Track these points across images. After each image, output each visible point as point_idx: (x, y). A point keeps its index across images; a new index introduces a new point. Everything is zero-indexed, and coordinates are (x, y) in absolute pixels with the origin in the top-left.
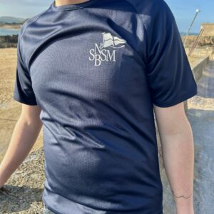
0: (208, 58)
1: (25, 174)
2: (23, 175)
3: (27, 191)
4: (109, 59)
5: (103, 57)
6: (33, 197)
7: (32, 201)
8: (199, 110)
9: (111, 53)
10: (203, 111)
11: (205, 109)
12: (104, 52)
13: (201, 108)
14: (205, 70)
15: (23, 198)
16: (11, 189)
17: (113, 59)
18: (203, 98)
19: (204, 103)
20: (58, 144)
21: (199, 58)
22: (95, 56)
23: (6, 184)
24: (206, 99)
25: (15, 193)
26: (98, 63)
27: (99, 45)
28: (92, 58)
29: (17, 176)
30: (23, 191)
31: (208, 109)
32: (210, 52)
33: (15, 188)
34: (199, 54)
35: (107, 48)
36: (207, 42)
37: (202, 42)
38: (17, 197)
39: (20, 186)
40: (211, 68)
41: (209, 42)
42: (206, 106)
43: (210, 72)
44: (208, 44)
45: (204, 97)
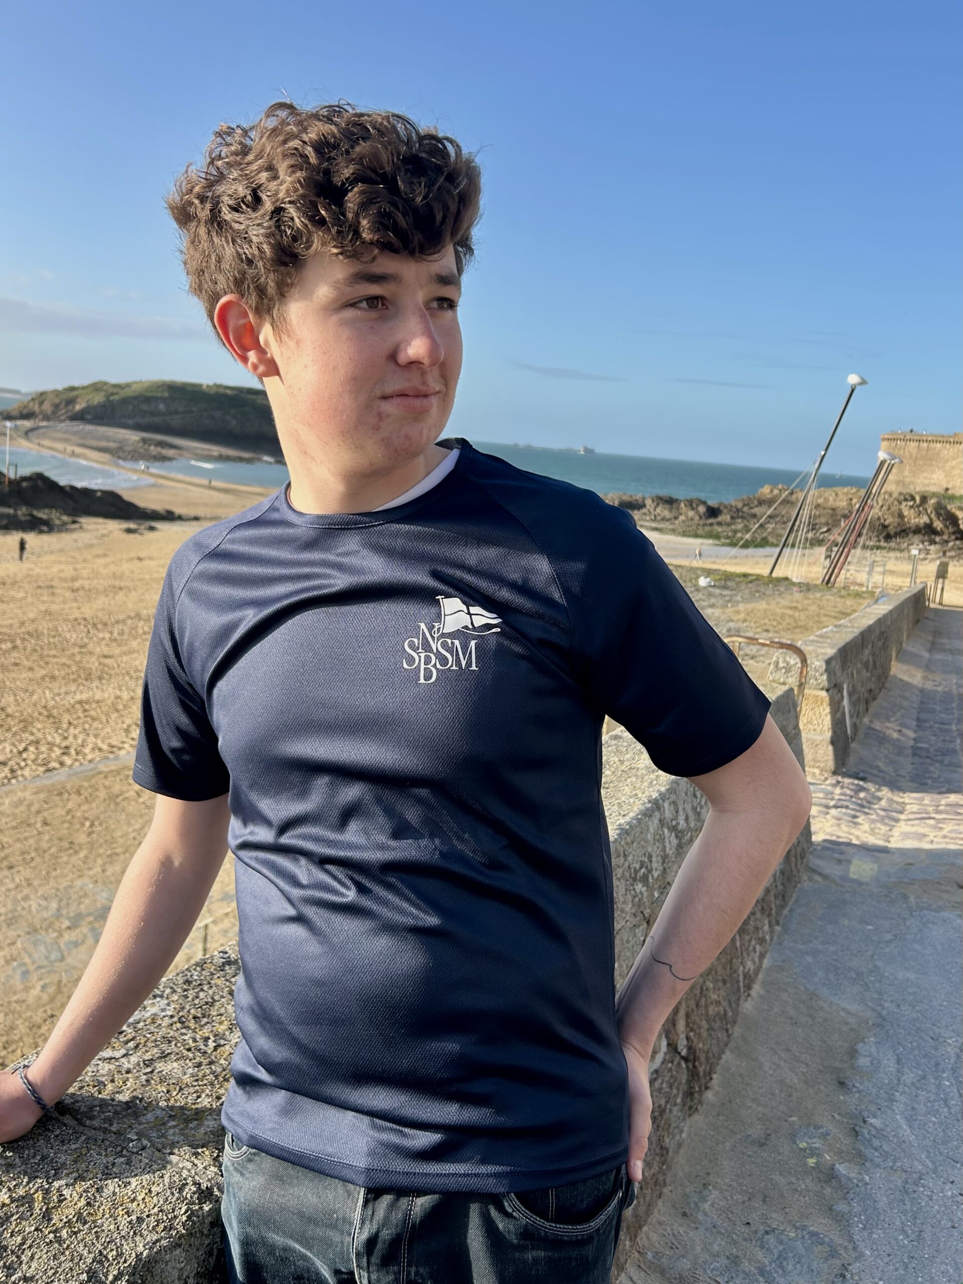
0: (918, 599)
1: (134, 1059)
2: (126, 1064)
3: (150, 1117)
4: (458, 663)
5: (443, 660)
6: (172, 1134)
7: (173, 1145)
8: (866, 849)
9: (465, 647)
10: (884, 850)
11: (895, 843)
12: (444, 645)
13: (872, 840)
14: (903, 656)
15: (140, 1135)
16: (91, 1108)
17: (469, 664)
18: (885, 792)
19: (891, 816)
20: (300, 919)
21: (874, 597)
22: (419, 657)
23: (71, 1090)
24: (898, 797)
25: (110, 1121)
26: (428, 676)
27: (431, 628)
28: (411, 660)
29: (105, 1068)
30: (136, 1115)
31: (910, 844)
32: (929, 569)
33: (103, 1103)
34: (877, 578)
35: (452, 635)
36: (914, 519)
37: (890, 520)
38: (118, 1133)
39: (124, 1097)
40: (933, 647)
41: (925, 519)
42: (903, 827)
43: (928, 667)
44: (917, 531)
45: (895, 786)
